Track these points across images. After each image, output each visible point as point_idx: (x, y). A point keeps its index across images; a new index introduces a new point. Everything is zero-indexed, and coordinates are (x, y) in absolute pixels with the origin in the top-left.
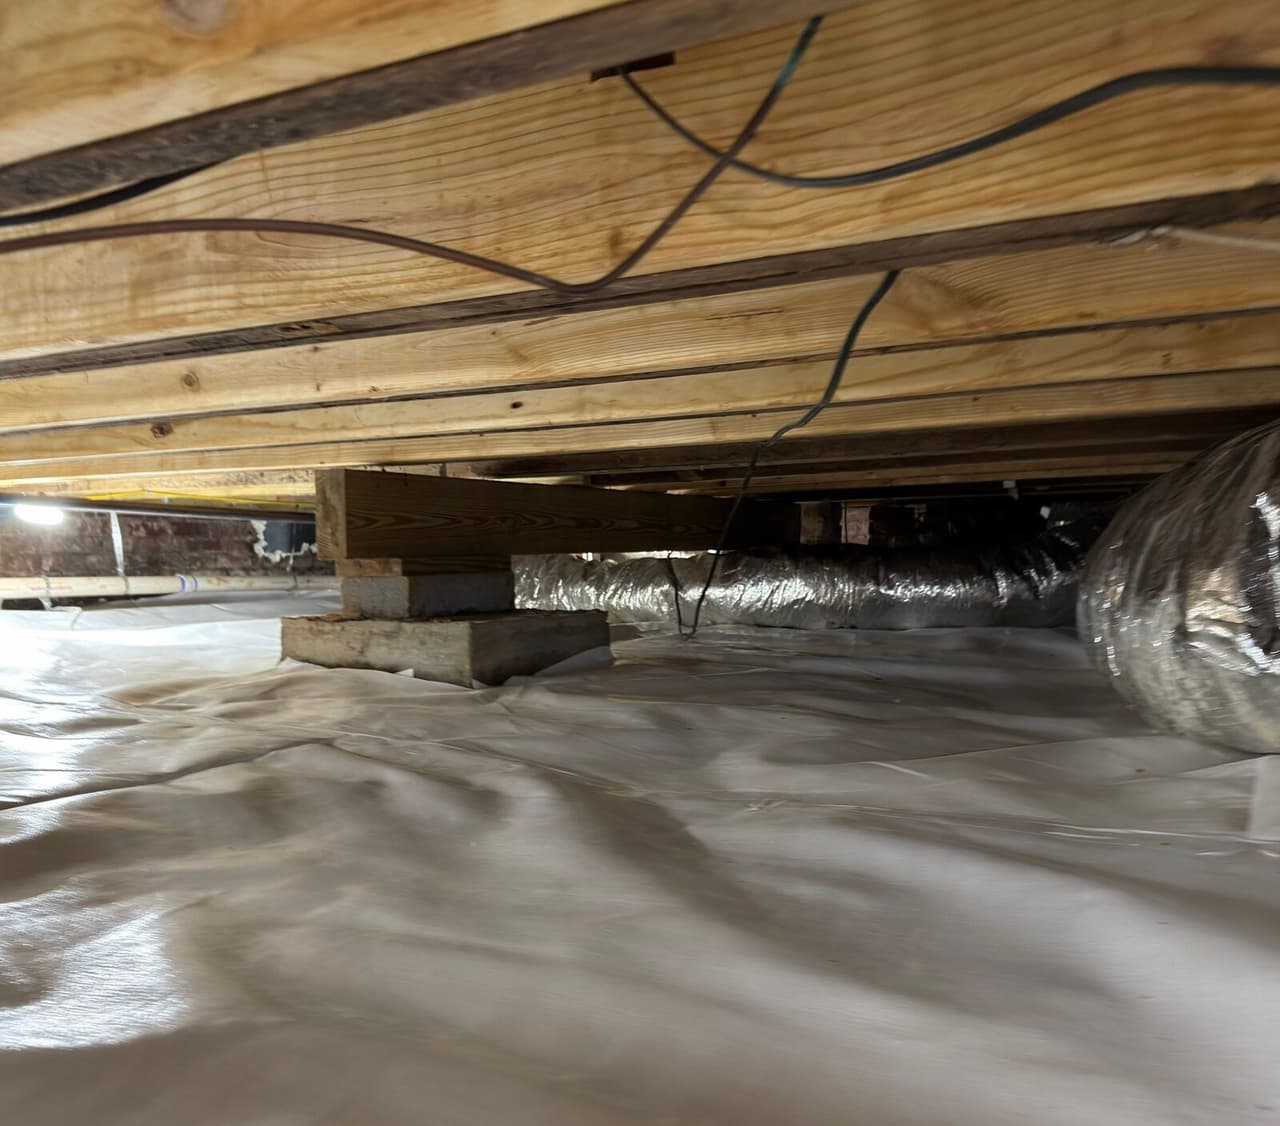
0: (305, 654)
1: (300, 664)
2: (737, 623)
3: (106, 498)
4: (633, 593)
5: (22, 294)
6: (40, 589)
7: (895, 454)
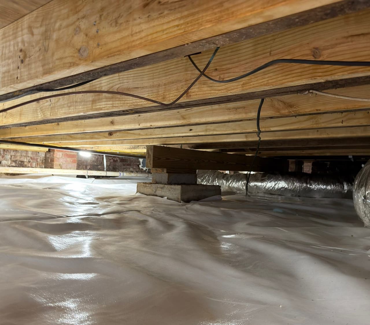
0: (142, 192)
1: (141, 194)
2: (265, 193)
3: (103, 151)
4: (236, 183)
5: (71, 103)
6: (86, 173)
7: (303, 146)
